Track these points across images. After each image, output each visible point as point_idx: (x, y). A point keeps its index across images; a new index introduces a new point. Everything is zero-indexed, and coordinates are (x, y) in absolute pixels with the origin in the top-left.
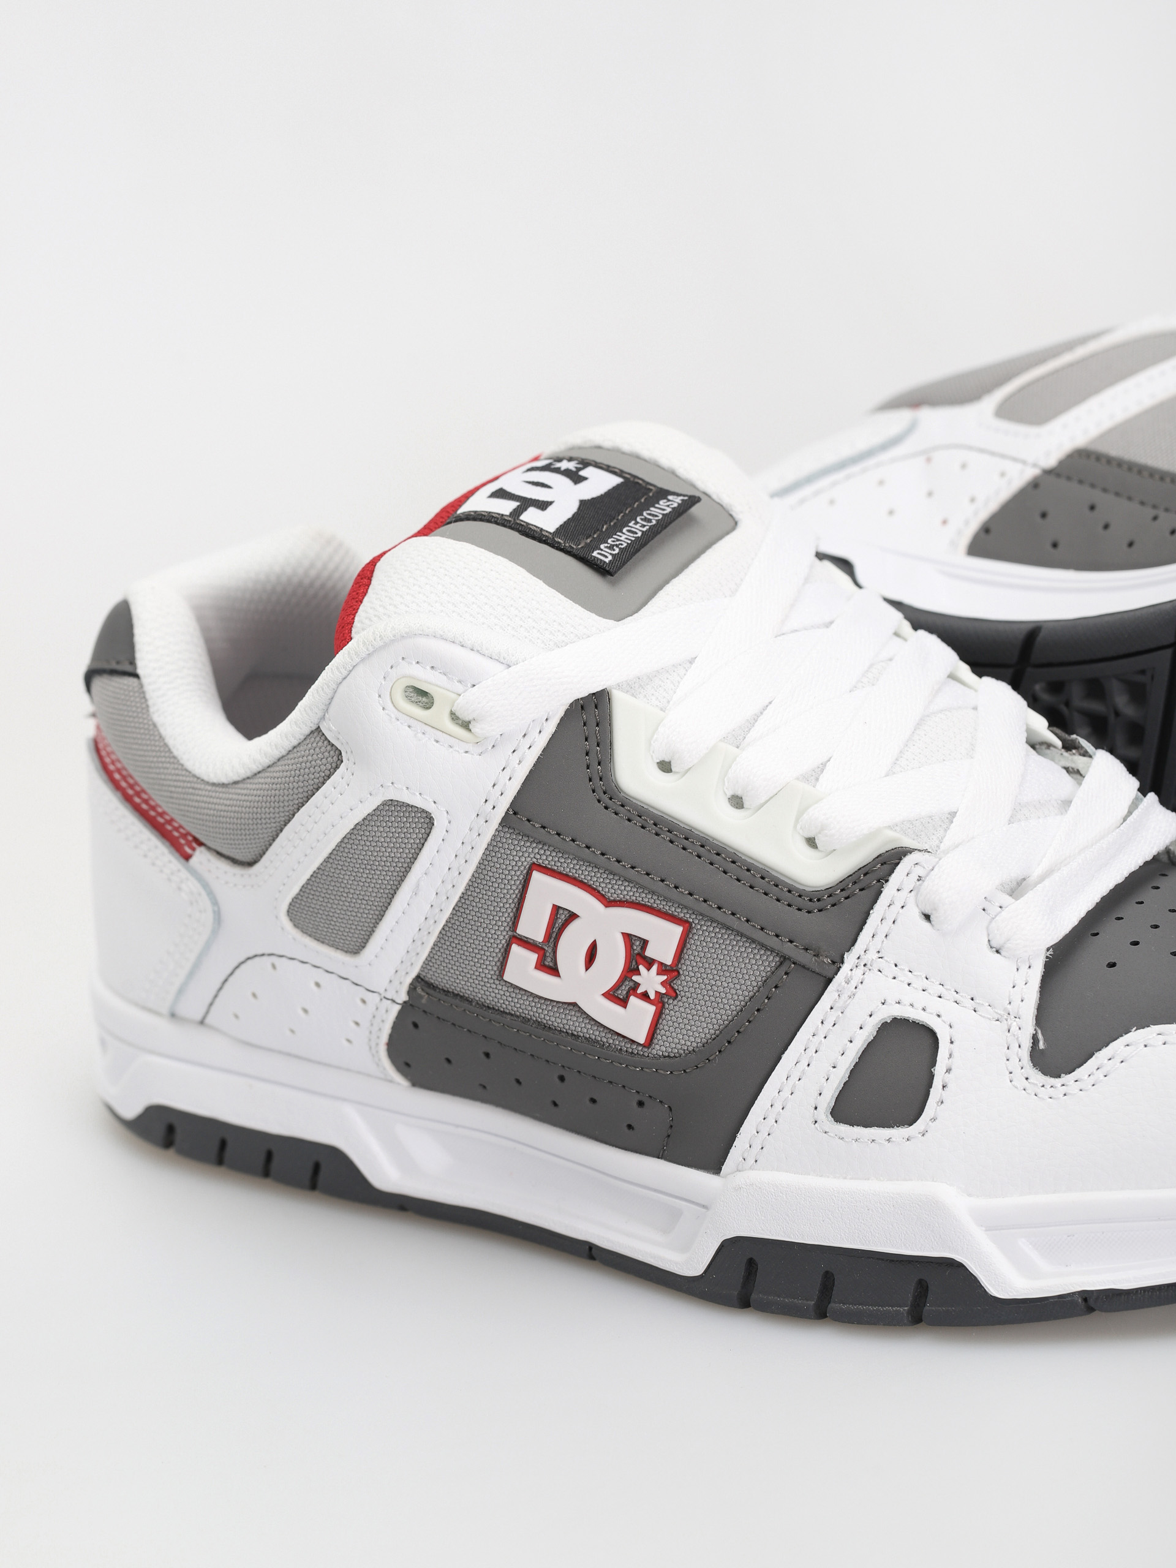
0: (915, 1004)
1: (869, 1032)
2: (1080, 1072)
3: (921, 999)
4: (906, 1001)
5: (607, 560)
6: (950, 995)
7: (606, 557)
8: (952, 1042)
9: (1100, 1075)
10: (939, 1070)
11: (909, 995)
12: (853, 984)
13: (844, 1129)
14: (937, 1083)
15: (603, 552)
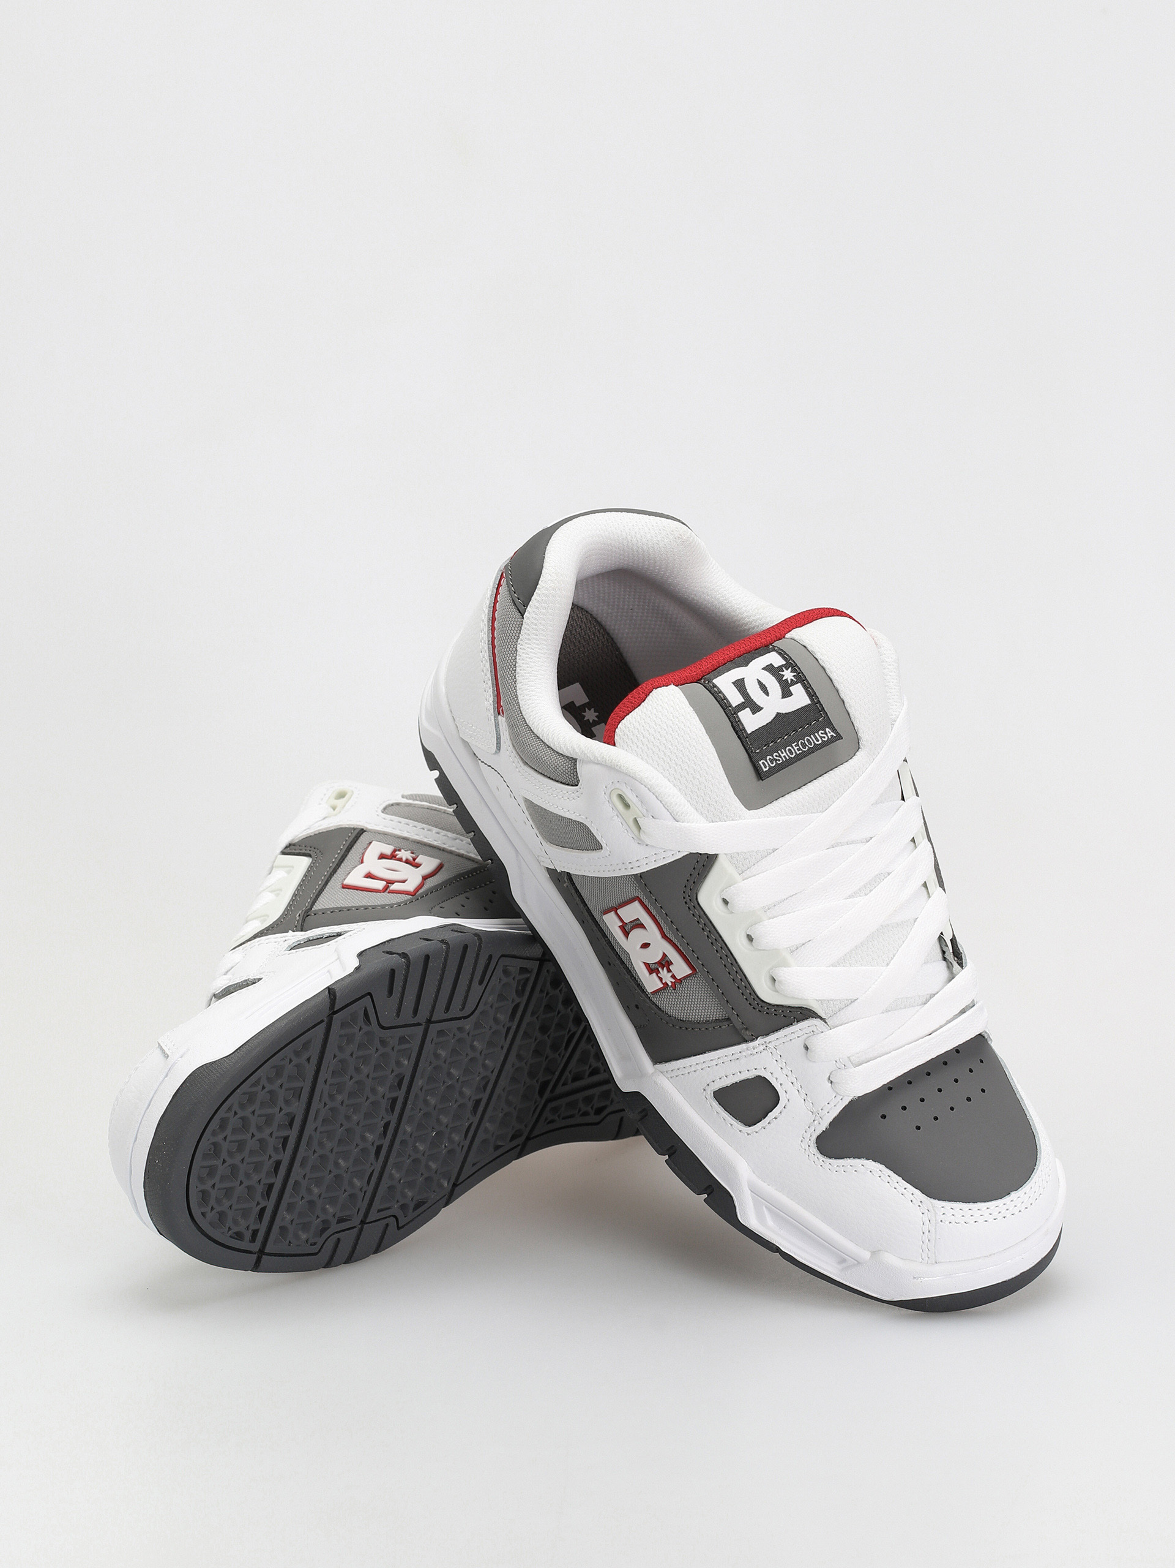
0: (778, 1080)
1: (751, 1075)
2: (833, 1161)
3: (782, 1079)
4: (775, 1075)
5: (765, 770)
6: (797, 1085)
7: (766, 767)
8: (784, 1107)
9: (842, 1169)
10: (771, 1115)
11: (778, 1073)
12: (756, 1050)
13: (715, 1104)
14: (767, 1119)
15: (766, 763)
